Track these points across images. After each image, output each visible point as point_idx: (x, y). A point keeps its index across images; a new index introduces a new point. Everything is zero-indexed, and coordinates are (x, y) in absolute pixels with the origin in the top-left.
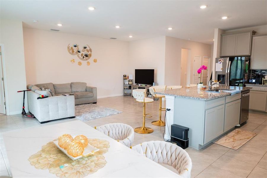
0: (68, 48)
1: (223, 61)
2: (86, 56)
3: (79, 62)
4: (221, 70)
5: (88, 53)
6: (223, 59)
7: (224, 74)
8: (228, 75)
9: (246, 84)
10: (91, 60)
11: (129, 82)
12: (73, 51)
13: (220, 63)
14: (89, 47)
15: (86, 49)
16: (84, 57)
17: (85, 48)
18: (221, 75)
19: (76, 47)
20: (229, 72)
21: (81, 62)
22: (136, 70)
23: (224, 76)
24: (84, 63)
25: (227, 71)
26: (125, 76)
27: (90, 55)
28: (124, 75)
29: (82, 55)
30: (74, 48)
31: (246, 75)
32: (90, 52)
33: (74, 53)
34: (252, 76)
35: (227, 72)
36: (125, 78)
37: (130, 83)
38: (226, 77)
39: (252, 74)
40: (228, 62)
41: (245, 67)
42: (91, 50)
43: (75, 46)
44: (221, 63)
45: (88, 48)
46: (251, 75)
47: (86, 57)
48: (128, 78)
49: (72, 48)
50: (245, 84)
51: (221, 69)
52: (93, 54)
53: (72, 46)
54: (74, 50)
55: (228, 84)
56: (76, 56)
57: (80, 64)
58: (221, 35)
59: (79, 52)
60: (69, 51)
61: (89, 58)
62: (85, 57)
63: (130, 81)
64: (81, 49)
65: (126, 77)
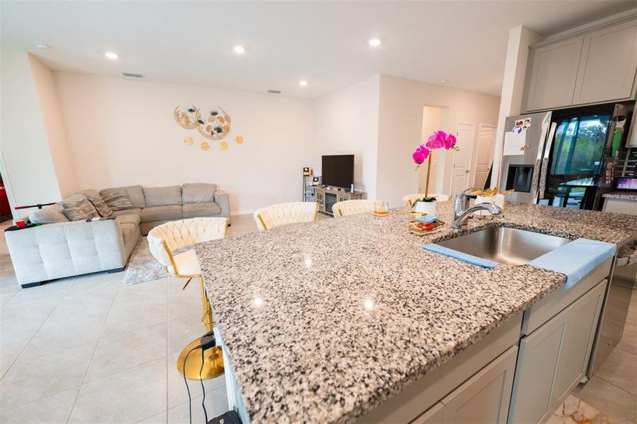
0: (177, 114)
1: (529, 125)
2: (219, 130)
3: (202, 144)
4: (522, 153)
5: (222, 125)
6: (530, 119)
7: (528, 163)
8: (545, 167)
9: (608, 196)
10: (229, 138)
11: (314, 181)
12: (188, 122)
13: (520, 131)
14: (224, 112)
15: (216, 116)
16: (212, 133)
17: (214, 114)
18: (518, 167)
19: (194, 113)
20: (547, 155)
21: (207, 144)
22: (324, 157)
23: (528, 170)
24: (215, 144)
25: (542, 154)
26: (306, 170)
27: (228, 129)
28: (304, 169)
29: (208, 128)
30: (189, 114)
31: (609, 165)
32: (226, 122)
33: (191, 124)
34: (628, 169)
35: (539, 157)
36: (306, 173)
37: (315, 183)
38: (536, 173)
39: (629, 164)
40: (545, 126)
41: (613, 139)
42: (227, 118)
43: (191, 111)
44: (524, 132)
45: (221, 114)
46: (626, 165)
47: (219, 132)
48: (312, 174)
49: (184, 115)
50: (604, 196)
51: (522, 149)
52: (233, 126)
53: (184, 109)
54: (189, 118)
55: (542, 193)
56: (195, 131)
57: (205, 146)
58: (531, 49)
59: (201, 122)
60: (178, 120)
61: (225, 134)
62: (215, 132)
63: (316, 180)
64: (205, 116)
65: (308, 171)
